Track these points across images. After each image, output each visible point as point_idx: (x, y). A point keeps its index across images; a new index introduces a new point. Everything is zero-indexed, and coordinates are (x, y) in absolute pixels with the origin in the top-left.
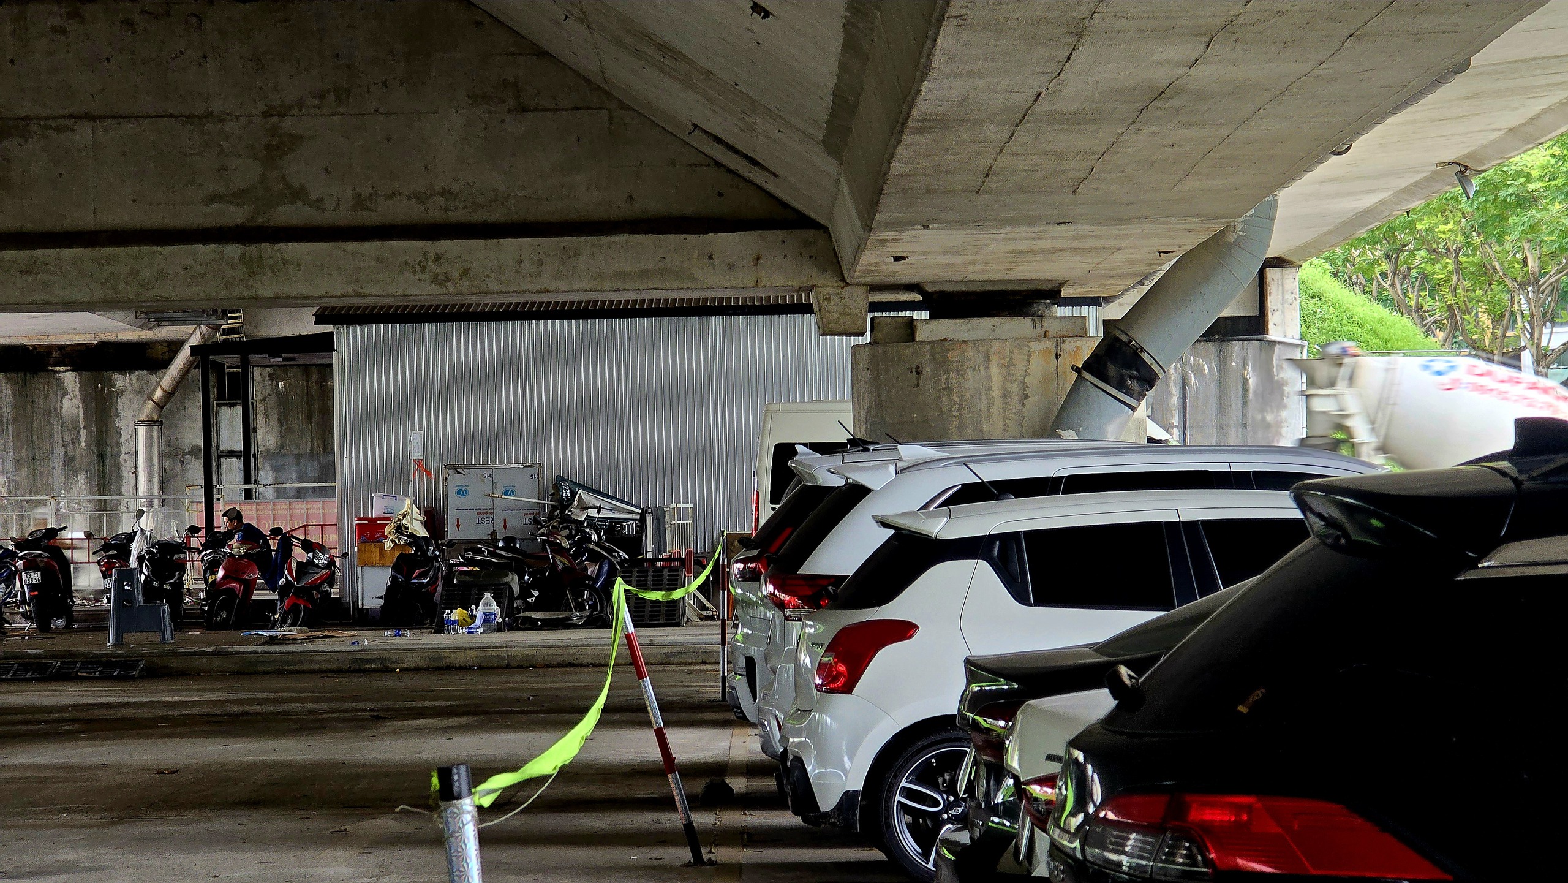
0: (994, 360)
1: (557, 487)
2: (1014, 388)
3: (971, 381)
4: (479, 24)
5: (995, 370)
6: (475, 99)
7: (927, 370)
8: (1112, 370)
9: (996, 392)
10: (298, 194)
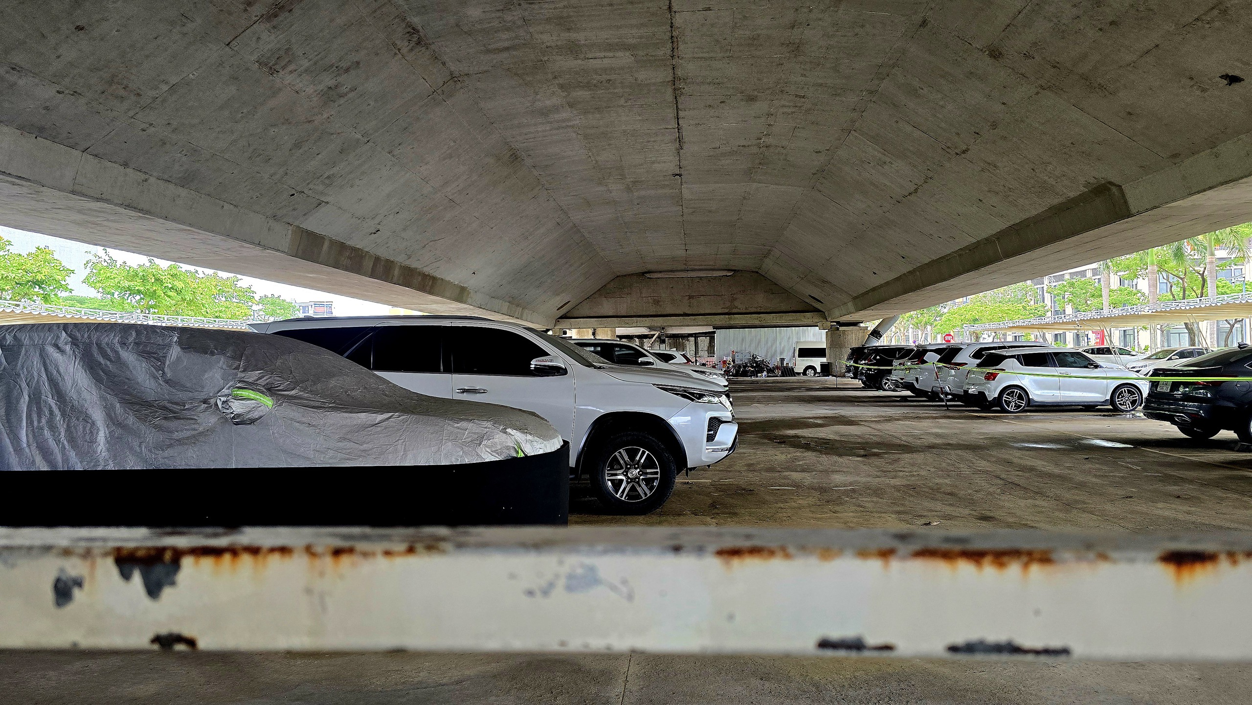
0: (853, 333)
1: (753, 355)
2: (857, 338)
3: (849, 337)
4: (766, 280)
5: (853, 335)
6: (765, 292)
7: (842, 335)
8: (875, 335)
9: (854, 339)
10: (736, 307)
